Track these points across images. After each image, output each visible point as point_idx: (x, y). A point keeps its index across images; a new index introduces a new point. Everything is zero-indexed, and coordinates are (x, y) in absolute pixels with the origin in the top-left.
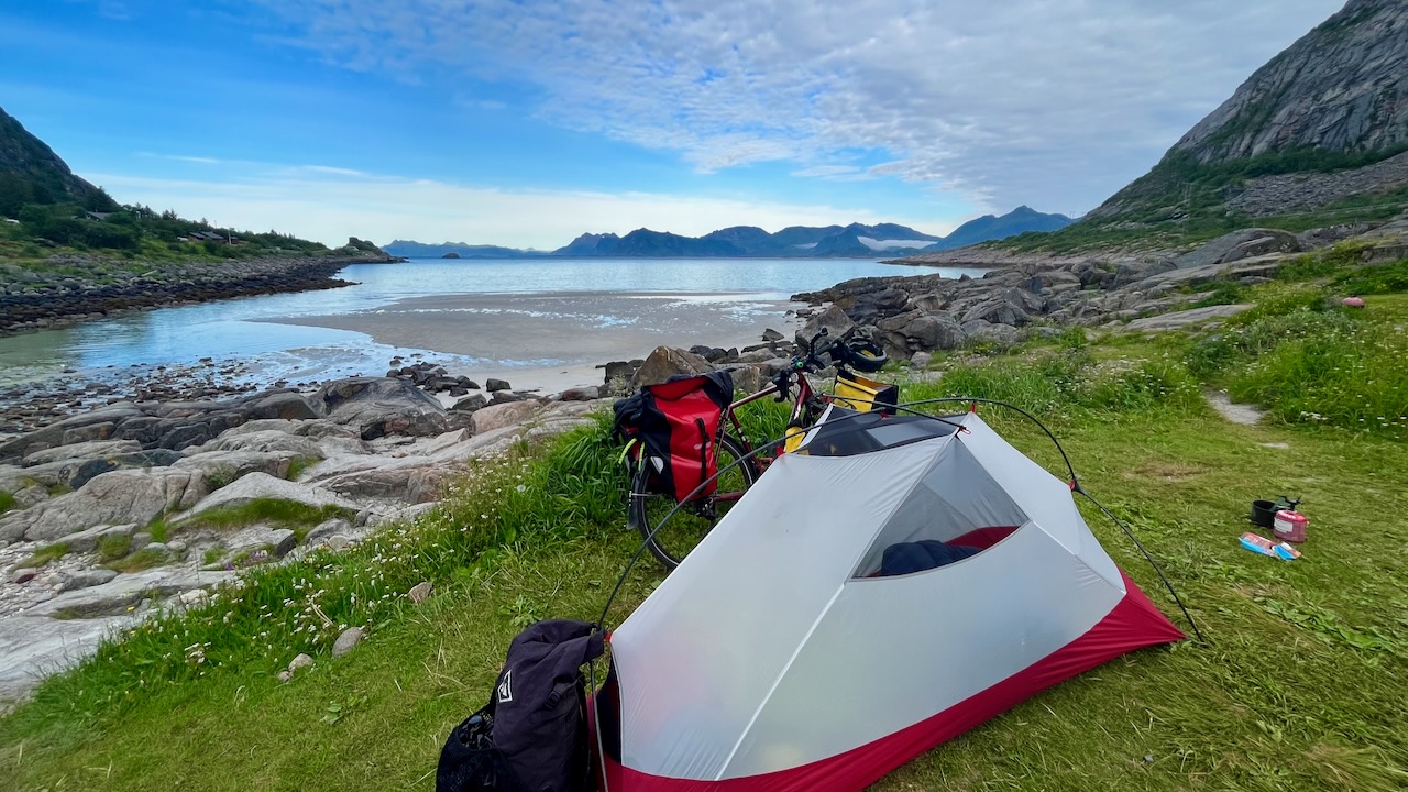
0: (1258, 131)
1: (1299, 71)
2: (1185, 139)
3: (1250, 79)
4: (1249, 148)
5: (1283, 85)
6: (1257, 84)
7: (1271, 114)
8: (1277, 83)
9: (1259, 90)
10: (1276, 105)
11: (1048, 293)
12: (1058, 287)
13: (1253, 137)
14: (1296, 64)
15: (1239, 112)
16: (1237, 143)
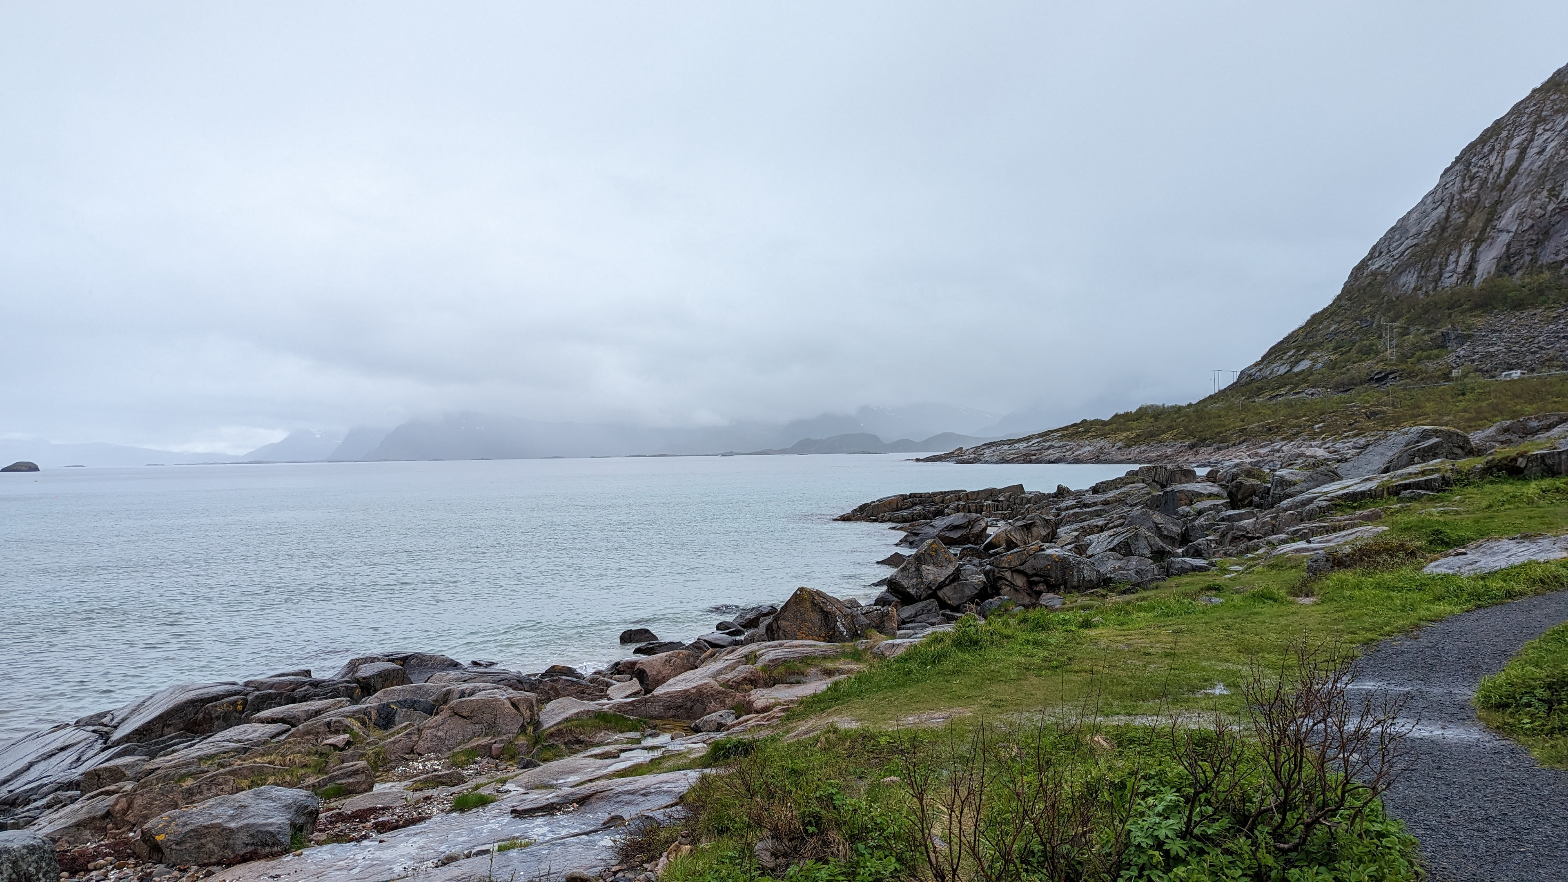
0: (1478, 242)
1: (1523, 152)
2: (1375, 252)
3: (1458, 160)
4: (1471, 268)
5: (1503, 173)
6: (1467, 169)
7: (1493, 215)
8: (1496, 169)
9: (1472, 179)
10: (1498, 202)
11: (1187, 515)
12: (1200, 505)
13: (1474, 251)
14: (1517, 141)
15: (1449, 210)
16: (1452, 258)
